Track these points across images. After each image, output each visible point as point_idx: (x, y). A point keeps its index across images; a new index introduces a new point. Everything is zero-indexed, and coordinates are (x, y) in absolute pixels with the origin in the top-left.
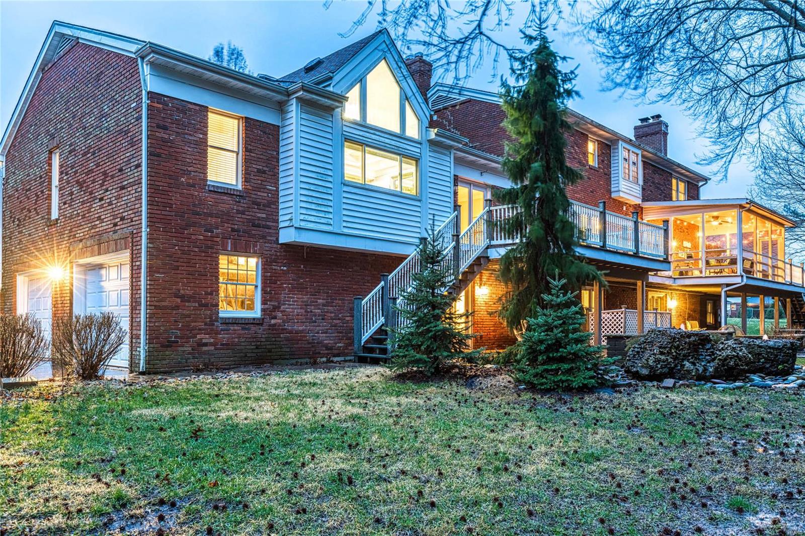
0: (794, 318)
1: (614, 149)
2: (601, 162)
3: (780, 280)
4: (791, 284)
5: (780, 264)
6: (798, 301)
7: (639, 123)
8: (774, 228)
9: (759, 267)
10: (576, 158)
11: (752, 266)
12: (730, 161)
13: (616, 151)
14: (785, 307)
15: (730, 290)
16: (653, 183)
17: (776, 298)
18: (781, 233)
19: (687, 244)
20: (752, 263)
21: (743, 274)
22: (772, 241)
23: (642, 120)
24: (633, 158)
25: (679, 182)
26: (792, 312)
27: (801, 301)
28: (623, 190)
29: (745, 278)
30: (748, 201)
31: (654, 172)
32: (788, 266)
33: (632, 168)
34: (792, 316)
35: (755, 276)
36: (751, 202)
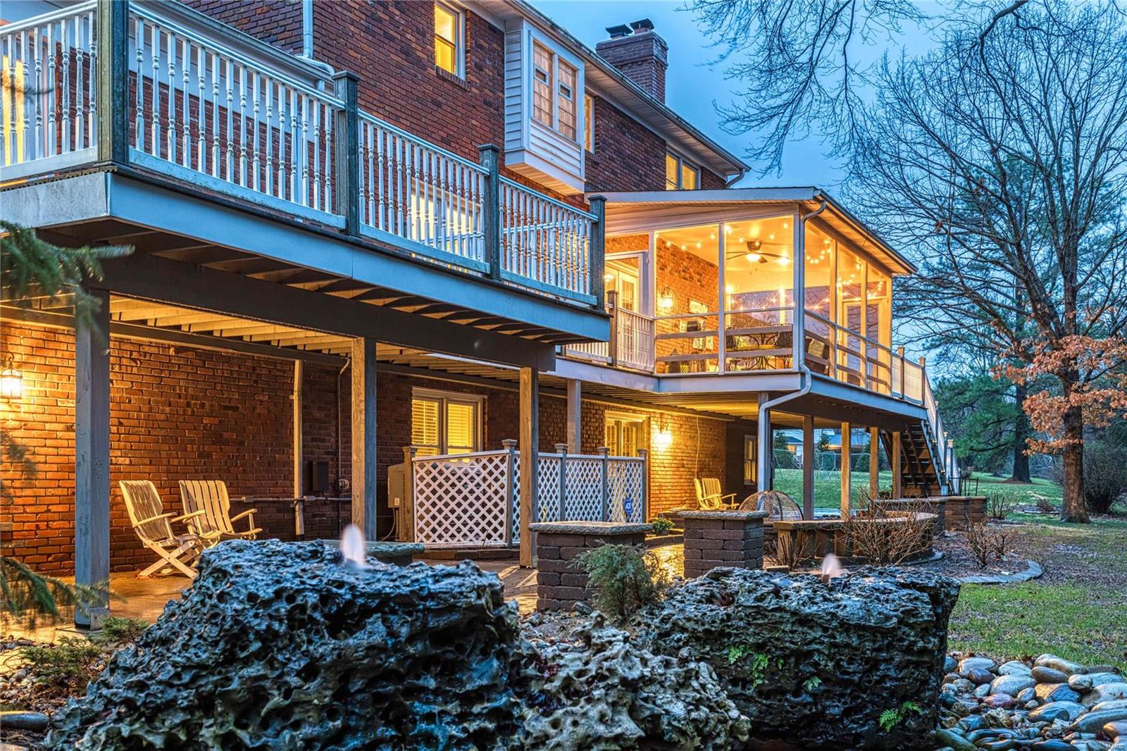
0: (906, 471)
1: (511, 42)
2: (475, 68)
3: (882, 390)
4: (901, 401)
5: (883, 356)
6: (914, 436)
7: (608, 38)
8: (872, 278)
9: (841, 358)
10: (392, 39)
11: (825, 355)
12: (786, 126)
13: (517, 48)
14: (889, 449)
15: (776, 408)
16: (619, 152)
17: (874, 430)
18: (884, 289)
19: (697, 308)
20: (827, 348)
21: (805, 368)
22: (868, 306)
23: (613, 31)
24: (561, 76)
25: (684, 168)
26: (902, 459)
27: (919, 436)
28: (533, 149)
29: (808, 378)
30: (817, 194)
31: (620, 126)
32: (897, 362)
33: (560, 100)
34: (903, 467)
35: (832, 377)
36: (823, 198)
